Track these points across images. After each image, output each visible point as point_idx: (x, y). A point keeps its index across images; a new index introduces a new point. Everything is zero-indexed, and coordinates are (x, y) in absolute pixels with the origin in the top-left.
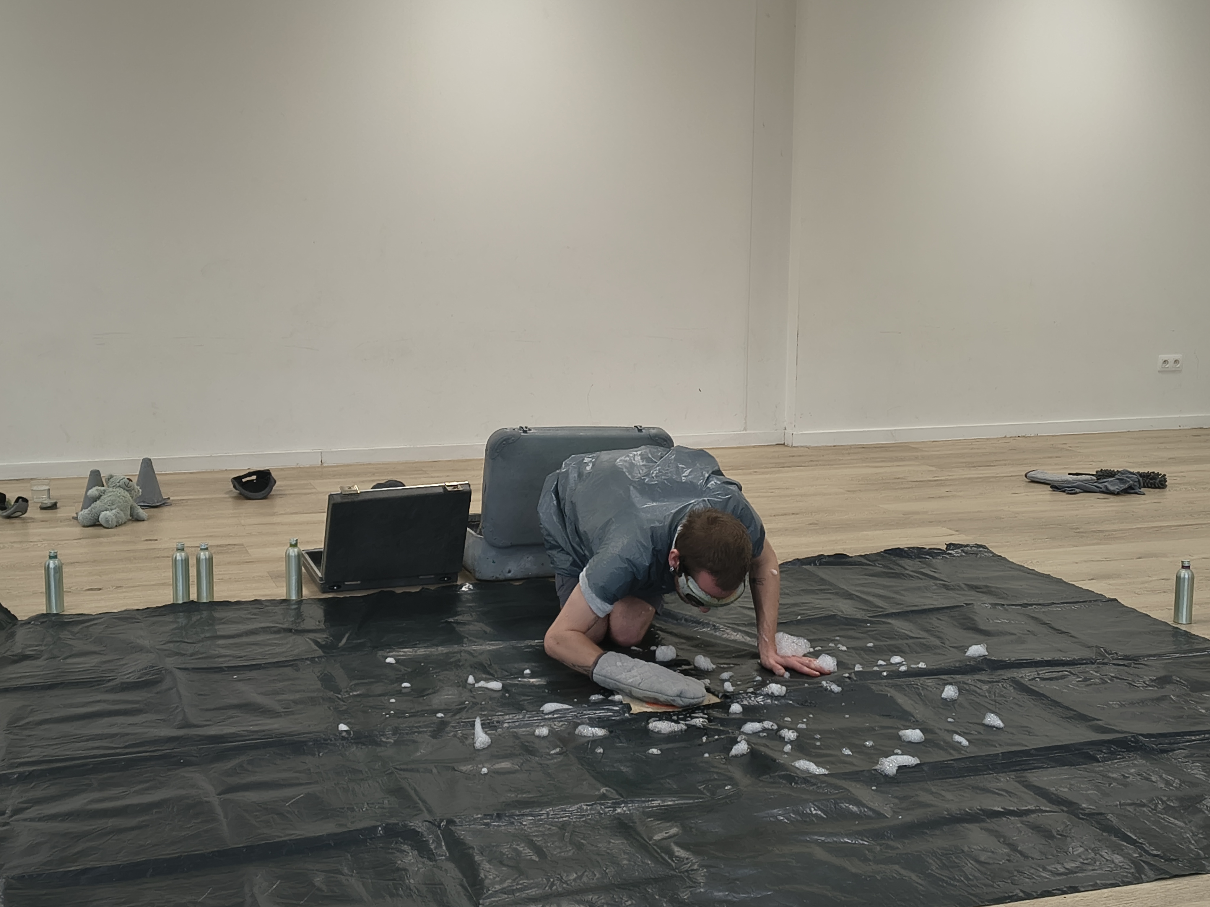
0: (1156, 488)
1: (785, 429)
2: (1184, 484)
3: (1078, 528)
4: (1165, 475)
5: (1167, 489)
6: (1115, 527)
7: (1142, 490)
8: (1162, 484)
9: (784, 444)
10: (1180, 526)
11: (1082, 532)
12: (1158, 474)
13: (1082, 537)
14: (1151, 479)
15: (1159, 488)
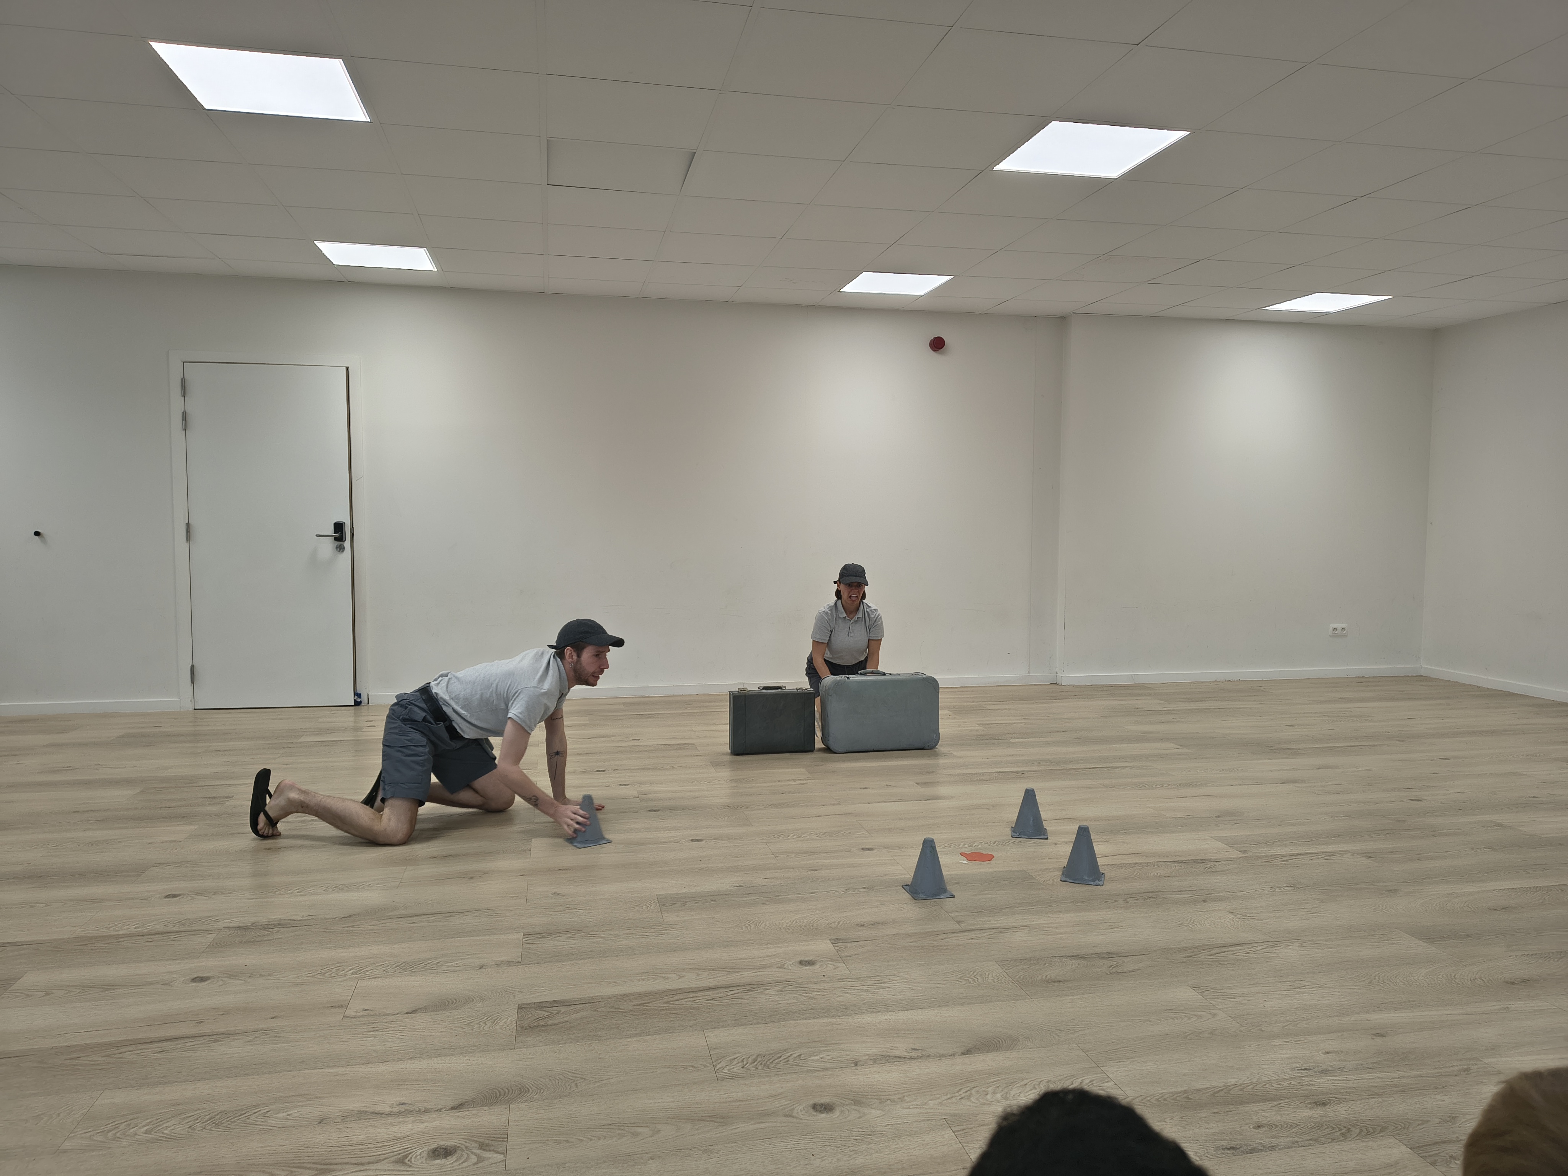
1: (1057, 673)
6: (1300, 746)
9: (1056, 683)
10: (1348, 746)
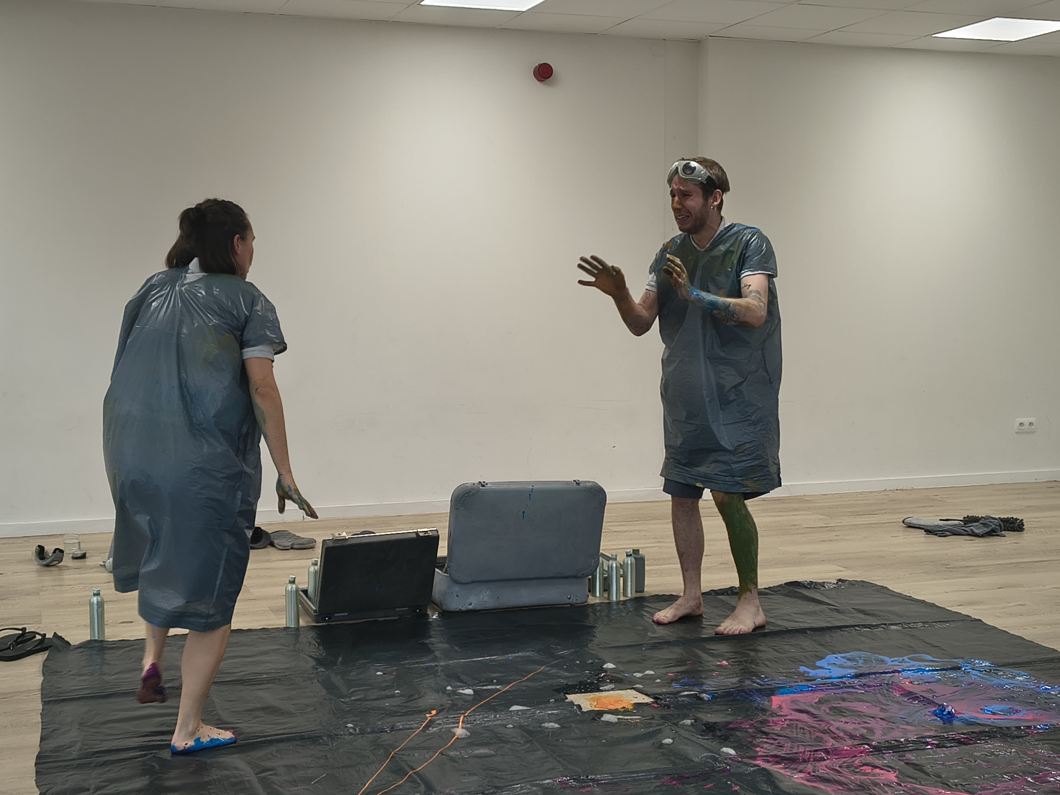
0: (1014, 531)
2: (1039, 528)
3: (948, 565)
4: (1022, 520)
5: (1025, 532)
6: (980, 563)
7: (1003, 532)
8: (1020, 528)
10: (1035, 562)
11: (952, 568)
12: (1017, 519)
13: (951, 571)
14: (1011, 523)
15: (1018, 531)
